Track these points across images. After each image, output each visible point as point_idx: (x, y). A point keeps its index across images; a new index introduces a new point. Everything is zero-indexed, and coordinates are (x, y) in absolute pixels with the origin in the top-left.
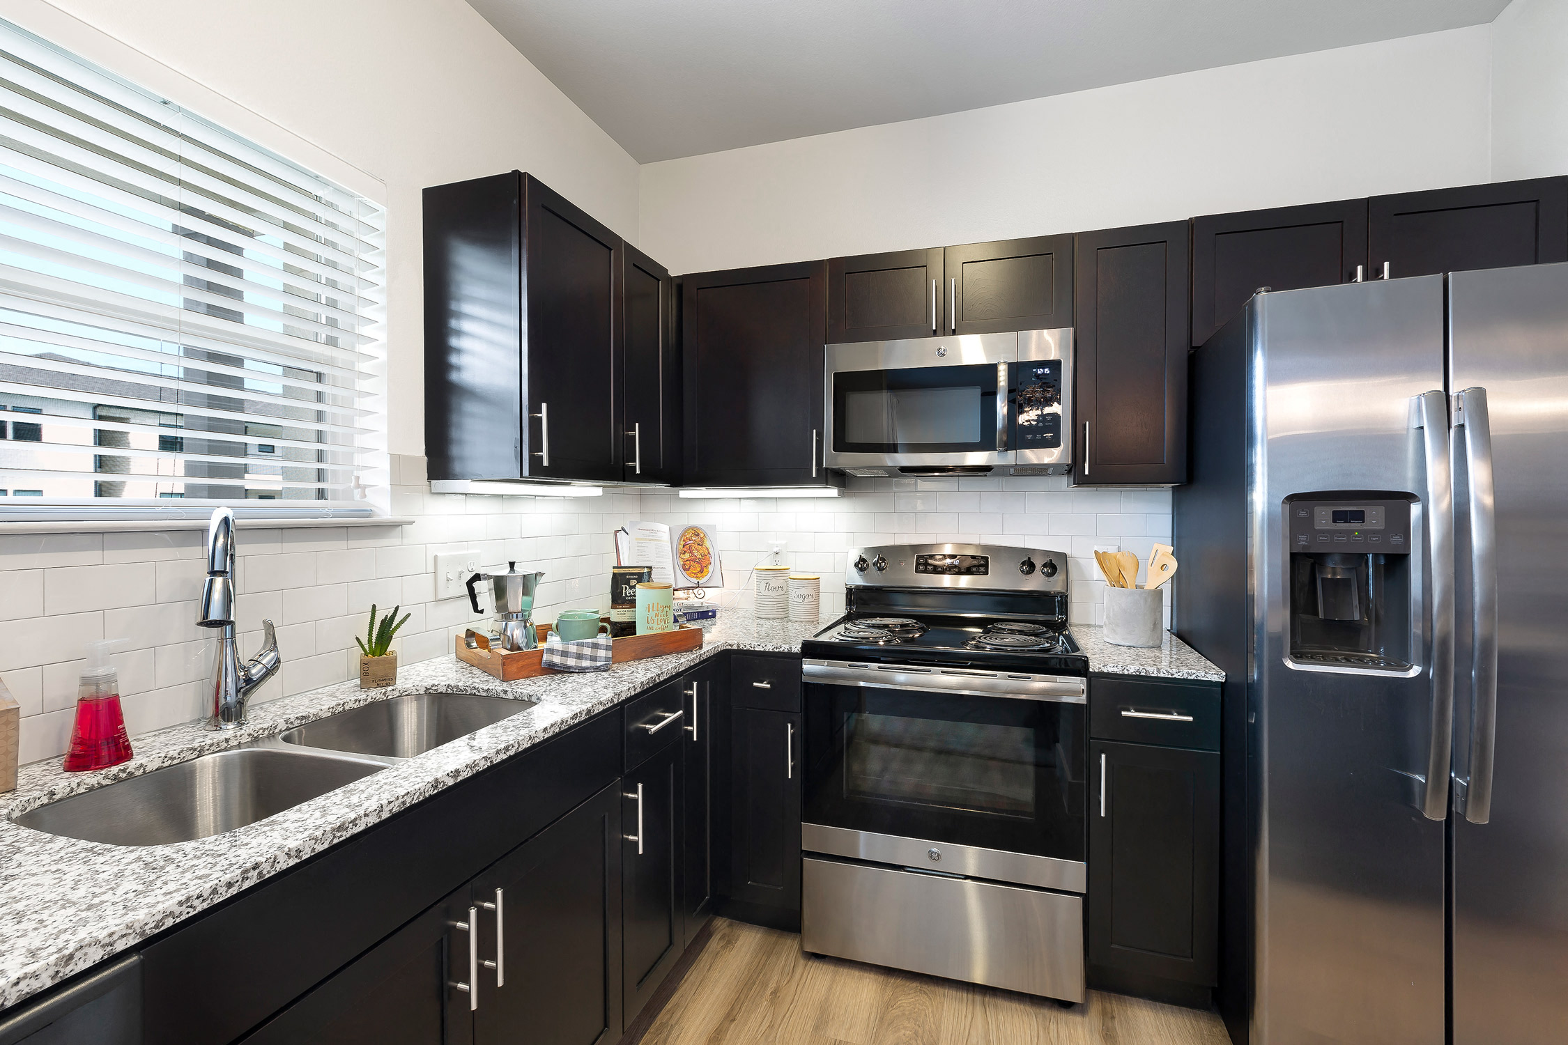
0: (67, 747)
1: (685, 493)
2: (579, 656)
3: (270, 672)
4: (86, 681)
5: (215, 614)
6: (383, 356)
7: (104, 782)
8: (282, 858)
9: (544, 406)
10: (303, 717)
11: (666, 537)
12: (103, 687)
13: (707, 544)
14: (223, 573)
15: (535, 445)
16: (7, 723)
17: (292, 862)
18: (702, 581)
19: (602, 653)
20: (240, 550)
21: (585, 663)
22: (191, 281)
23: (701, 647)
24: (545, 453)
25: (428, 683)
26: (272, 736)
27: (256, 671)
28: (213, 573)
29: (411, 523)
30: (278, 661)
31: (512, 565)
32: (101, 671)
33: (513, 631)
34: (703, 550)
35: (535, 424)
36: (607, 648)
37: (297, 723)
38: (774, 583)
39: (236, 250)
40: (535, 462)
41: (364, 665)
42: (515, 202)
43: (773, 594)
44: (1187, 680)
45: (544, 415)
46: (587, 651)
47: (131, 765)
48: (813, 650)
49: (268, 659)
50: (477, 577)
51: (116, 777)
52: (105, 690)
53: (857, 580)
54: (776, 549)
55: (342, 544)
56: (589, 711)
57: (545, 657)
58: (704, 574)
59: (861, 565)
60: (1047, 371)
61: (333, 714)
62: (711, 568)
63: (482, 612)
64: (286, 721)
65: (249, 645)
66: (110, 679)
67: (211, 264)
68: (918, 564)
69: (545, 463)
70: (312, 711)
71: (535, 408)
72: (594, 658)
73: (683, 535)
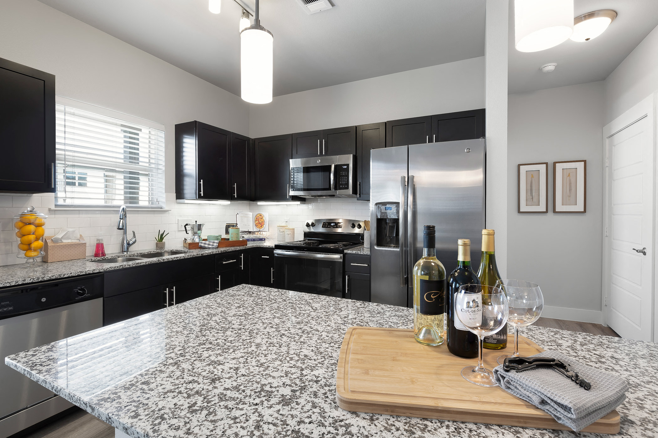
0: (94, 253)
1: (259, 203)
2: (209, 245)
3: (134, 243)
4: (98, 240)
5: (121, 227)
6: (164, 168)
7: (101, 259)
8: (127, 265)
9: (202, 180)
10: (141, 253)
11: (251, 216)
12: (101, 241)
13: (264, 218)
14: (122, 219)
15: (200, 191)
16: (84, 245)
17: (129, 267)
18: (261, 230)
19: (215, 244)
20: (127, 215)
21: (210, 246)
22: (125, 142)
23: (247, 245)
24: (202, 193)
25: (171, 249)
26: (134, 256)
27: (131, 242)
28: (120, 219)
29: (171, 210)
30: (136, 241)
31: (196, 221)
32: (100, 238)
33: (196, 239)
34: (262, 220)
35: (200, 185)
36: (217, 243)
37: (139, 254)
38: (281, 230)
39: (137, 134)
40: (200, 195)
41: (157, 244)
42: (195, 128)
43: (282, 233)
44: (367, 255)
45: (202, 183)
46: (211, 243)
47: (106, 257)
48: (278, 247)
49: (133, 240)
50: (187, 225)
51: (103, 259)
52: (101, 242)
53: (307, 230)
54: (286, 220)
55: (153, 215)
56: (202, 254)
57: (200, 244)
58: (262, 227)
59: (308, 225)
60: (346, 167)
61: (148, 254)
62: (264, 226)
63: (188, 234)
64: (137, 253)
65: (129, 236)
66: (102, 240)
67: (130, 138)
68: (323, 225)
69: (202, 195)
70: (144, 252)
71: (199, 181)
72: (213, 245)
73: (256, 216)
